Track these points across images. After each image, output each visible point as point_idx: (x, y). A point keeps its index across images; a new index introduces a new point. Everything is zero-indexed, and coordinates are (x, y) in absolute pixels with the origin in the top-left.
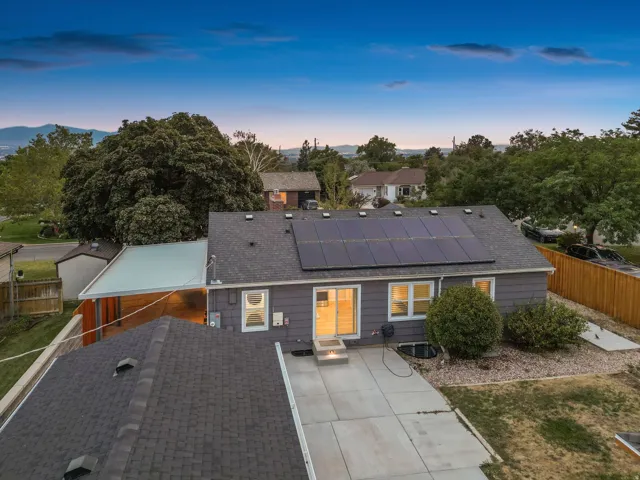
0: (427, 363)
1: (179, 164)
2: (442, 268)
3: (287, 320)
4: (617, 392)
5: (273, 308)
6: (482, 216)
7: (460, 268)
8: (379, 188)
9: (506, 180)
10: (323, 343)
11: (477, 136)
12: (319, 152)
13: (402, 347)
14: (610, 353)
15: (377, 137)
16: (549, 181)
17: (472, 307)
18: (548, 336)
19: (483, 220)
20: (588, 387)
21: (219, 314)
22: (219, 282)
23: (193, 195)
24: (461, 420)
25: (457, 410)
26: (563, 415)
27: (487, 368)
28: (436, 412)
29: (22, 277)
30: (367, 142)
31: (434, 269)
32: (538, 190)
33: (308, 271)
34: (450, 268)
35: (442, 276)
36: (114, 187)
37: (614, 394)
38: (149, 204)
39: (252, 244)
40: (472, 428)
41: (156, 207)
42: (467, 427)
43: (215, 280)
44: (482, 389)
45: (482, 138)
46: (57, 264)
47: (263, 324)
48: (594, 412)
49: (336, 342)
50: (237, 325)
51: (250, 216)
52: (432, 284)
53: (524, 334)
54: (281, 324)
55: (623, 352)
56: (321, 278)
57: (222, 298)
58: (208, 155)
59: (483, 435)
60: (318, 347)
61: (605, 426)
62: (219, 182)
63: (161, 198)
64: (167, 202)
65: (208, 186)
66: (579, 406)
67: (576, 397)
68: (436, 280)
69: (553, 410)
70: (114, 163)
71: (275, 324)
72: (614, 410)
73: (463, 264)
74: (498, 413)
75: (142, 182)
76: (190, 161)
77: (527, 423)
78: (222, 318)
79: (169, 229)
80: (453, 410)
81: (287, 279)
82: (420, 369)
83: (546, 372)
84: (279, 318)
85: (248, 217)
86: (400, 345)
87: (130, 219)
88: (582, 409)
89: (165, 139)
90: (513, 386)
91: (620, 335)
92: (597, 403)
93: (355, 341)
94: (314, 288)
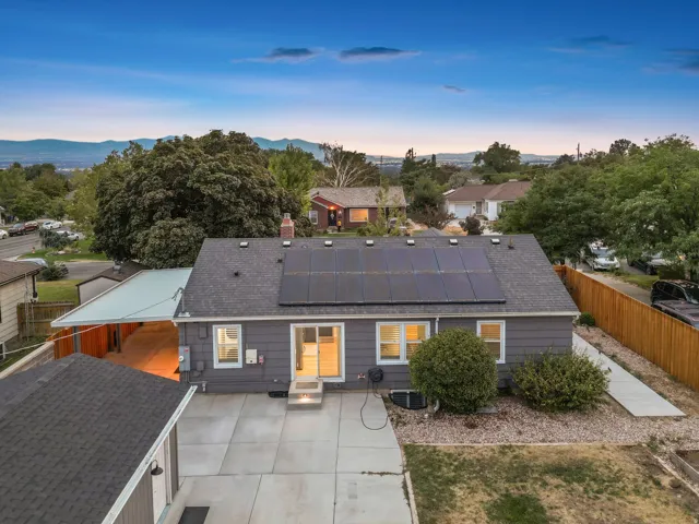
0: (410, 415)
1: (196, 185)
2: (439, 307)
3: (261, 358)
4: (616, 468)
5: (246, 345)
6: (511, 248)
7: (460, 307)
8: (479, 204)
9: (578, 201)
10: (299, 386)
11: (622, 141)
12: (414, 163)
13: (394, 393)
14: (637, 419)
15: (497, 144)
16: (628, 204)
17: (454, 355)
18: (558, 394)
19: (512, 252)
20: (584, 460)
21: (188, 348)
22: (187, 314)
23: (215, 217)
24: (405, 486)
25: (408, 474)
26: (529, 491)
27: (473, 426)
28: (382, 474)
29: (37, 299)
30: (486, 150)
31: (430, 308)
32: (618, 214)
33: (284, 306)
34: (451, 308)
35: (438, 317)
36: (133, 210)
37: (611, 471)
38: (164, 228)
39: (236, 274)
40: (412, 496)
41: (170, 230)
42: (407, 494)
43: (184, 312)
44: (452, 451)
45: (628, 143)
46: (78, 286)
47: (236, 360)
48: (570, 492)
49: (314, 385)
50: (208, 361)
51: (245, 244)
52: (428, 325)
53: (528, 390)
54: (255, 361)
55: (654, 419)
56: (298, 314)
57: (191, 331)
58: (225, 176)
59: (418, 506)
60: (293, 389)
61: (572, 511)
62: (237, 204)
63: (176, 222)
64: (184, 225)
65: (226, 208)
66: (554, 481)
67: (558, 470)
68: (432, 320)
69: (519, 484)
70: (134, 184)
71: (248, 362)
72: (598, 492)
73: (465, 303)
74: (453, 482)
75: (161, 203)
76: (206, 183)
77: (481, 496)
78: (191, 353)
79: (185, 253)
80: (404, 472)
81: (259, 314)
82: (398, 422)
83: (542, 436)
84: (252, 356)
85: (242, 244)
86: (392, 392)
87: (145, 243)
88: (557, 487)
89: (184, 160)
90: (493, 450)
91: (665, 398)
92: (580, 481)
93: (338, 384)
94: (292, 325)
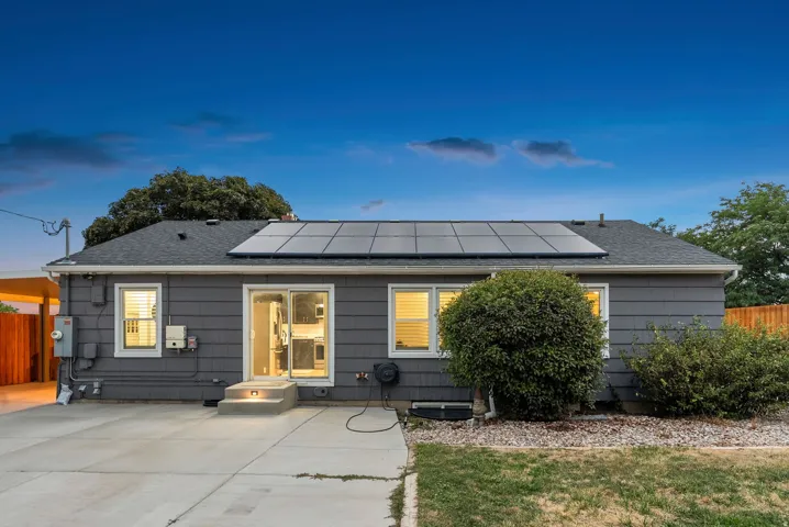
2: (496, 261)
3: (192, 340)
5: (168, 318)
6: (603, 226)
13: (419, 408)
24: (399, 495)
25: (411, 479)
28: (349, 478)
33: (237, 257)
35: (492, 270)
39: (183, 236)
50: (106, 345)
54: (181, 345)
71: (169, 345)
73: (540, 257)
78: (76, 327)
80: (403, 477)
84: (177, 335)
85: (210, 221)
86: (415, 406)
93: (323, 390)
94: (246, 287)
